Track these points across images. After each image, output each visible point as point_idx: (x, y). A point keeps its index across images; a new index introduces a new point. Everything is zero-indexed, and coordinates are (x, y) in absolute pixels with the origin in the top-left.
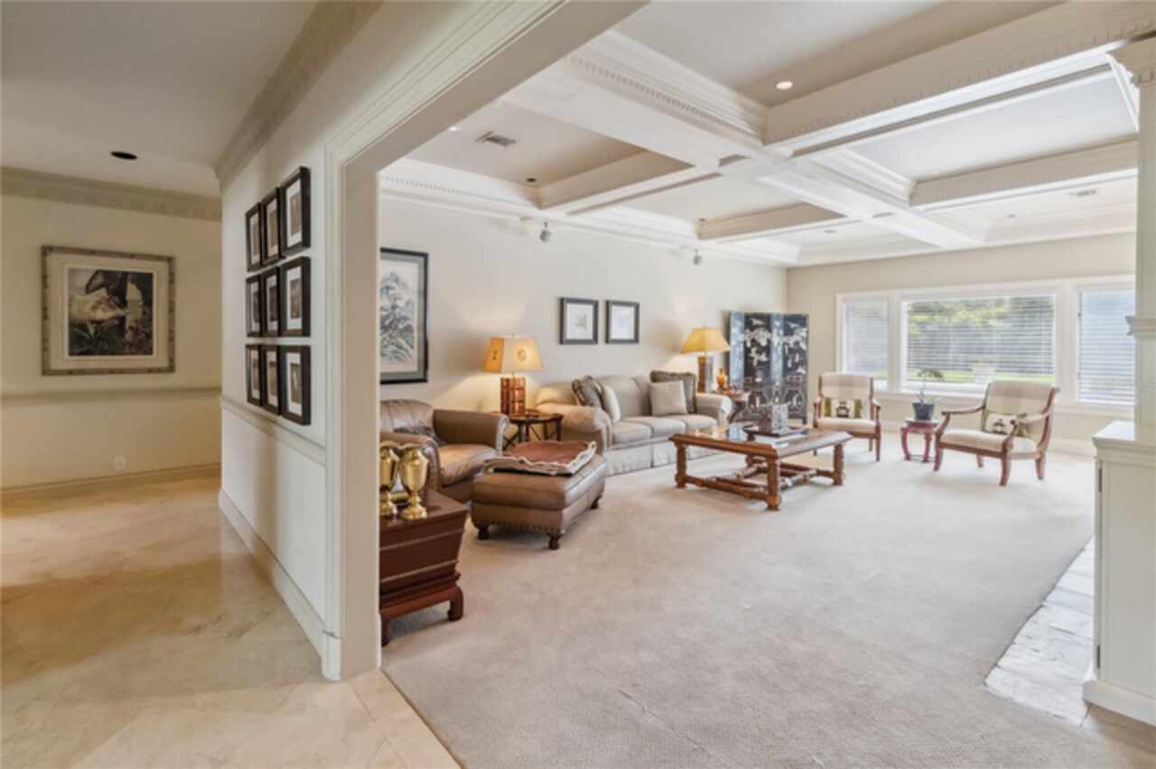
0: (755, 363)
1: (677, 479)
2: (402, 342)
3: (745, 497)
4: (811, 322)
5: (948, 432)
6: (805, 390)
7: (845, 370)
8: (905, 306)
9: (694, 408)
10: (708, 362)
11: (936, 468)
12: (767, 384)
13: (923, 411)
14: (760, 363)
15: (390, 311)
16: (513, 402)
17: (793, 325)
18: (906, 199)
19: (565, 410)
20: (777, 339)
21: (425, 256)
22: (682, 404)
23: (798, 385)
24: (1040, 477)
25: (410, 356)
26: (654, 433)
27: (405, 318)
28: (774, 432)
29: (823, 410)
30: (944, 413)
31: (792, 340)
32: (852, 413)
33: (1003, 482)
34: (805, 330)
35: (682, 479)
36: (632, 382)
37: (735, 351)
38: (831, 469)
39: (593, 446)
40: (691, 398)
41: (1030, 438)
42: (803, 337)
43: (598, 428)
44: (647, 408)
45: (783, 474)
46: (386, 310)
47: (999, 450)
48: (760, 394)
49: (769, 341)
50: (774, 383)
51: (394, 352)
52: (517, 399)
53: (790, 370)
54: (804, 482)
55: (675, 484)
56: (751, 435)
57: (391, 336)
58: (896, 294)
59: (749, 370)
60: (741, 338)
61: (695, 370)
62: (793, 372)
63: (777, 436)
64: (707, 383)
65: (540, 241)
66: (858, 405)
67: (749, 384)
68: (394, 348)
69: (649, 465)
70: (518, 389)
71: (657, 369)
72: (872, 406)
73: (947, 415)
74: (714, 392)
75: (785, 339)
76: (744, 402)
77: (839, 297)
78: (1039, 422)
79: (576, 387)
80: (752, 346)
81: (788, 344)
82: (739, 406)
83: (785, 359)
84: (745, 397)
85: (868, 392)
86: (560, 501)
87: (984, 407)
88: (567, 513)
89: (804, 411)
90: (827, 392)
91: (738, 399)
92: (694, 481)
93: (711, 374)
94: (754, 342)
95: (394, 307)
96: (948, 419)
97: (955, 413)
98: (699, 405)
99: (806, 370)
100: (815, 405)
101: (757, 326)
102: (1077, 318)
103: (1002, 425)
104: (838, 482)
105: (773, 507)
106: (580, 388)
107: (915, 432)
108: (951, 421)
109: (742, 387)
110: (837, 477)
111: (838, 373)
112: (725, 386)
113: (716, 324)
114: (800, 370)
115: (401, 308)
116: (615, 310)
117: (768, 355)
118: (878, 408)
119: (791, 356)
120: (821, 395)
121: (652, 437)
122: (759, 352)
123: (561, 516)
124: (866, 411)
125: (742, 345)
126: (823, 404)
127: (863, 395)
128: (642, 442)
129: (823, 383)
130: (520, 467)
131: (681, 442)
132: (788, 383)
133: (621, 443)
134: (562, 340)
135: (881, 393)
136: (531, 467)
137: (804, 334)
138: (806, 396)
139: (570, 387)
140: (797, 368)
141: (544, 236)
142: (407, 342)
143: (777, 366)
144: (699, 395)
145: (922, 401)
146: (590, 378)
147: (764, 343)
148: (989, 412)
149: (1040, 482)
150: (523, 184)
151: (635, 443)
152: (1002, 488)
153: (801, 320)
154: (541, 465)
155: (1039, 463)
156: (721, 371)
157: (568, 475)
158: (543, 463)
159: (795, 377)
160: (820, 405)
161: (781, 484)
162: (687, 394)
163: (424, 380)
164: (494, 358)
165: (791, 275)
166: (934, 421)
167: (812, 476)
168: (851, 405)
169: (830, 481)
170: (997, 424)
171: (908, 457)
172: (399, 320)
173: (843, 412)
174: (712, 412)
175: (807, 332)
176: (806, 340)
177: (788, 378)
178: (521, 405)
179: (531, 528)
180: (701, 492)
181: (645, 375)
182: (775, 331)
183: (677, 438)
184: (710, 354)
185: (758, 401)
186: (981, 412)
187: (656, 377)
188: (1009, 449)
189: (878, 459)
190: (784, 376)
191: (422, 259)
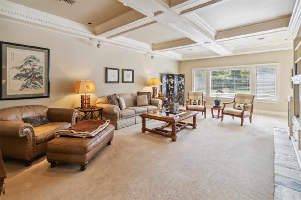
0: (170, 89)
1: (142, 130)
2: (37, 82)
3: (164, 136)
4: (185, 77)
5: (225, 109)
6: (184, 96)
7: (194, 91)
8: (211, 72)
9: (151, 103)
10: (155, 88)
11: (222, 120)
12: (173, 95)
13: (217, 103)
14: (171, 88)
15: (31, 70)
16: (85, 104)
17: (180, 78)
18: (214, 37)
19: (104, 106)
20: (176, 82)
21: (48, 50)
22: (147, 102)
23: (182, 95)
24: (251, 122)
25: (41, 88)
26: (136, 113)
27: (39, 73)
28: (174, 112)
29: (189, 103)
30: (224, 104)
31: (180, 82)
32: (197, 104)
33: (242, 125)
34: (184, 79)
35: (144, 129)
36: (131, 95)
37: (164, 85)
38: (192, 123)
39: (108, 122)
40: (150, 100)
41: (248, 110)
42: (183, 81)
43: (116, 112)
44: (135, 103)
45: (177, 125)
46: (30, 70)
47: (240, 115)
48: (171, 98)
49: (174, 82)
50: (175, 95)
51: (33, 86)
52: (87, 103)
53: (180, 90)
54: (184, 128)
55: (142, 131)
56: (168, 114)
57: (31, 80)
58: (209, 68)
59: (168, 91)
60: (166, 81)
61: (151, 91)
62: (180, 91)
63: (175, 114)
64: (155, 95)
65: (97, 47)
66: (199, 101)
67: (168, 95)
68: (33, 84)
69: (135, 123)
70: (87, 99)
71: (139, 91)
72: (203, 101)
73: (225, 104)
74: (157, 98)
75: (178, 82)
76: (166, 101)
77: (193, 70)
78: (250, 106)
79: (109, 98)
80: (169, 84)
81: (179, 83)
82: (165, 102)
83: (178, 88)
84: (167, 99)
85: (202, 97)
86: (85, 150)
87: (234, 102)
88: (88, 155)
89: (184, 102)
90: (190, 97)
91: (164, 100)
92: (148, 130)
93: (157, 92)
94: (169, 82)
95: (33, 69)
96: (225, 105)
97: (227, 103)
98: (152, 102)
99: (184, 90)
100: (187, 101)
101: (170, 78)
102: (256, 76)
103: (240, 107)
104: (194, 128)
105: (174, 140)
106: (110, 98)
107: (215, 109)
108: (226, 106)
109: (166, 96)
110: (194, 126)
111: (193, 92)
112: (161, 96)
113: (159, 77)
114: (182, 91)
115: (36, 69)
116: (125, 72)
117: (174, 86)
118: (205, 102)
119: (180, 86)
120: (188, 98)
121: (136, 114)
122: (171, 85)
123: (85, 157)
124: (201, 103)
125: (166, 83)
126: (189, 101)
127: (200, 98)
128: (132, 116)
129: (189, 94)
130: (70, 134)
131: (144, 117)
132: (179, 94)
133: (124, 117)
134: (106, 82)
135: (205, 97)
136: (76, 134)
137: (183, 80)
138: (184, 98)
139: (107, 98)
140: (182, 90)
141: (98, 46)
142: (40, 82)
143: (176, 89)
144: (152, 99)
145: (217, 100)
146: (115, 94)
147: (172, 83)
148: (236, 103)
149: (251, 123)
150: (86, 25)
151: (129, 117)
152: (241, 126)
153: (183, 76)
154: (80, 133)
155: (250, 118)
156: (159, 91)
157: (91, 137)
158: (81, 132)
159: (181, 92)
160: (188, 101)
161: (176, 130)
162: (148, 99)
163: (48, 97)
164: (77, 88)
165: (180, 63)
166: (220, 106)
167: (186, 126)
168: (197, 101)
169: (192, 127)
170: (238, 107)
171: (213, 117)
172: (35, 74)
173: (195, 103)
174: (156, 104)
175: (184, 80)
176: (184, 82)
177: (179, 93)
178: (89, 104)
179: (72, 162)
180: (150, 134)
181: (135, 93)
182: (175, 79)
183: (142, 115)
184: (156, 86)
185: (171, 100)
186: (233, 103)
187: (139, 94)
188: (243, 114)
189: (205, 118)
190: (178, 92)
191: (47, 51)
